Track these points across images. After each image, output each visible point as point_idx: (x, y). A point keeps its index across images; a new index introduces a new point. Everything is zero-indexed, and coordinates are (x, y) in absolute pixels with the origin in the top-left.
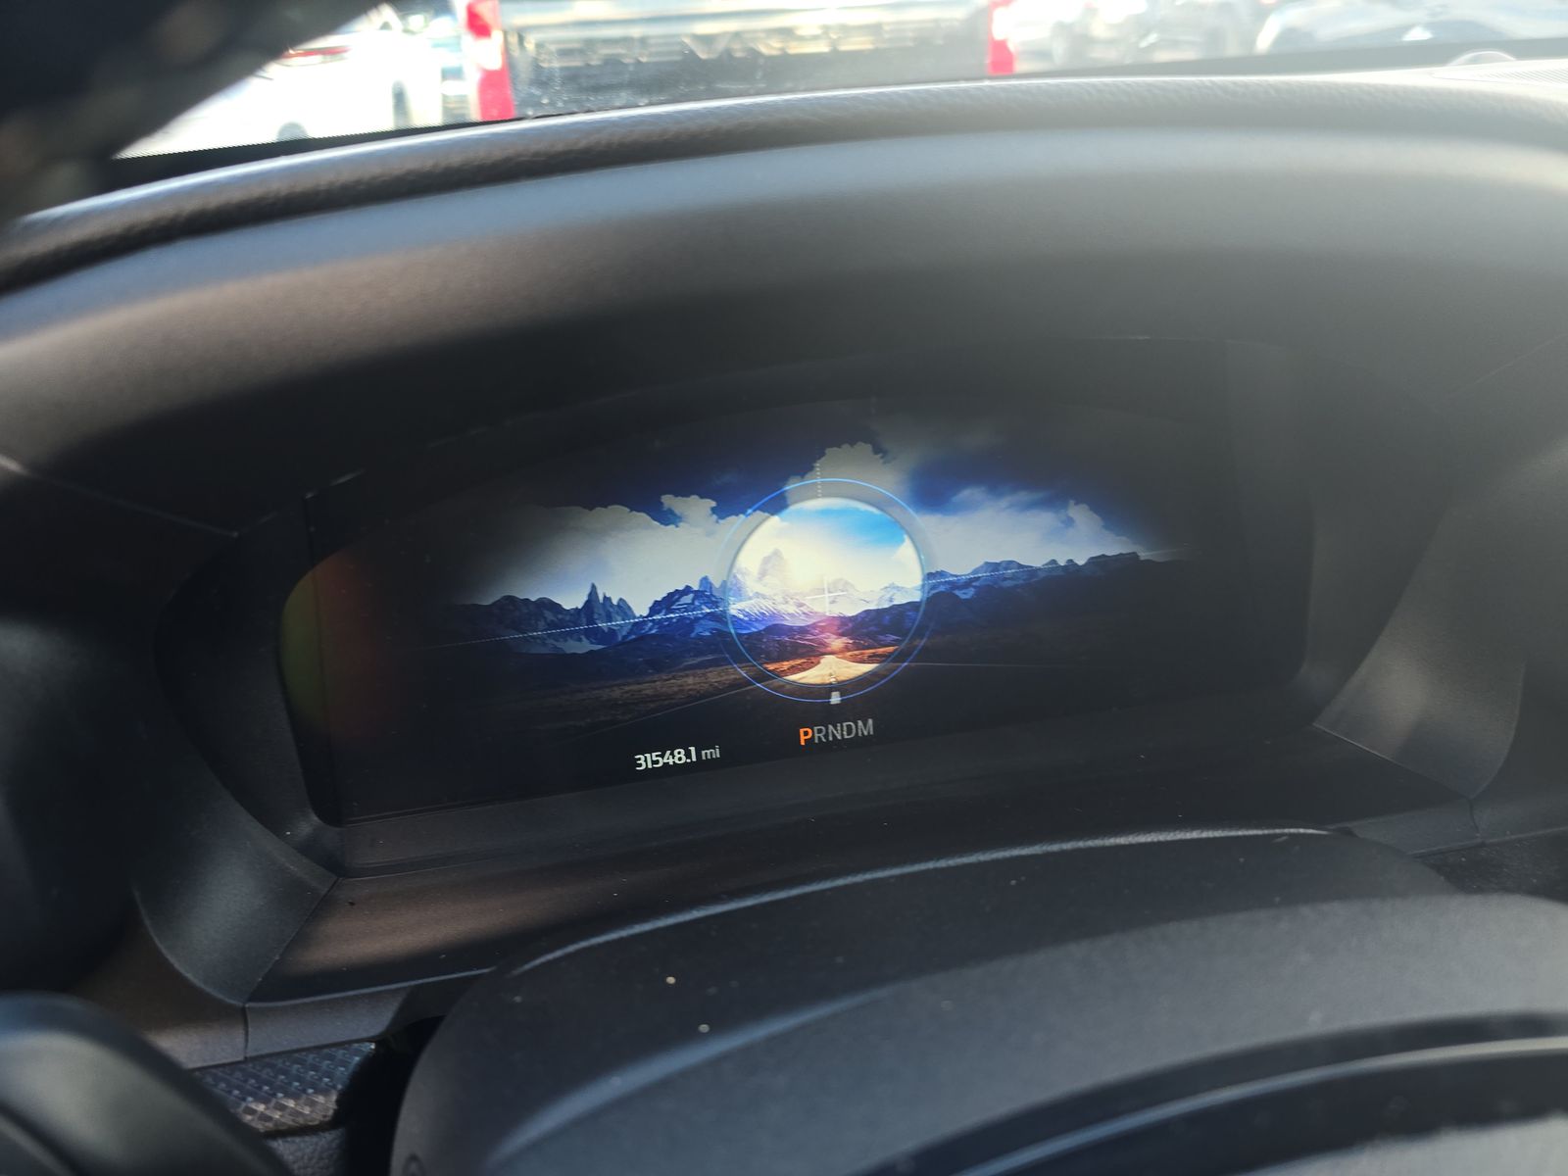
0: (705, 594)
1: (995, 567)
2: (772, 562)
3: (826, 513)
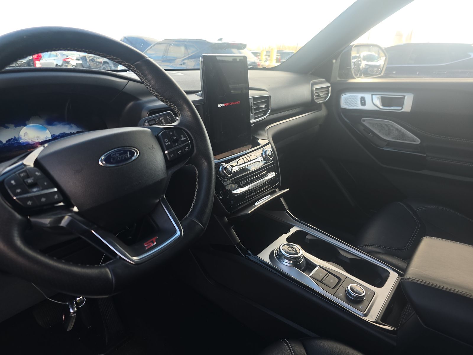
0: (15, 139)
1: (61, 133)
2: (26, 134)
3: (33, 126)
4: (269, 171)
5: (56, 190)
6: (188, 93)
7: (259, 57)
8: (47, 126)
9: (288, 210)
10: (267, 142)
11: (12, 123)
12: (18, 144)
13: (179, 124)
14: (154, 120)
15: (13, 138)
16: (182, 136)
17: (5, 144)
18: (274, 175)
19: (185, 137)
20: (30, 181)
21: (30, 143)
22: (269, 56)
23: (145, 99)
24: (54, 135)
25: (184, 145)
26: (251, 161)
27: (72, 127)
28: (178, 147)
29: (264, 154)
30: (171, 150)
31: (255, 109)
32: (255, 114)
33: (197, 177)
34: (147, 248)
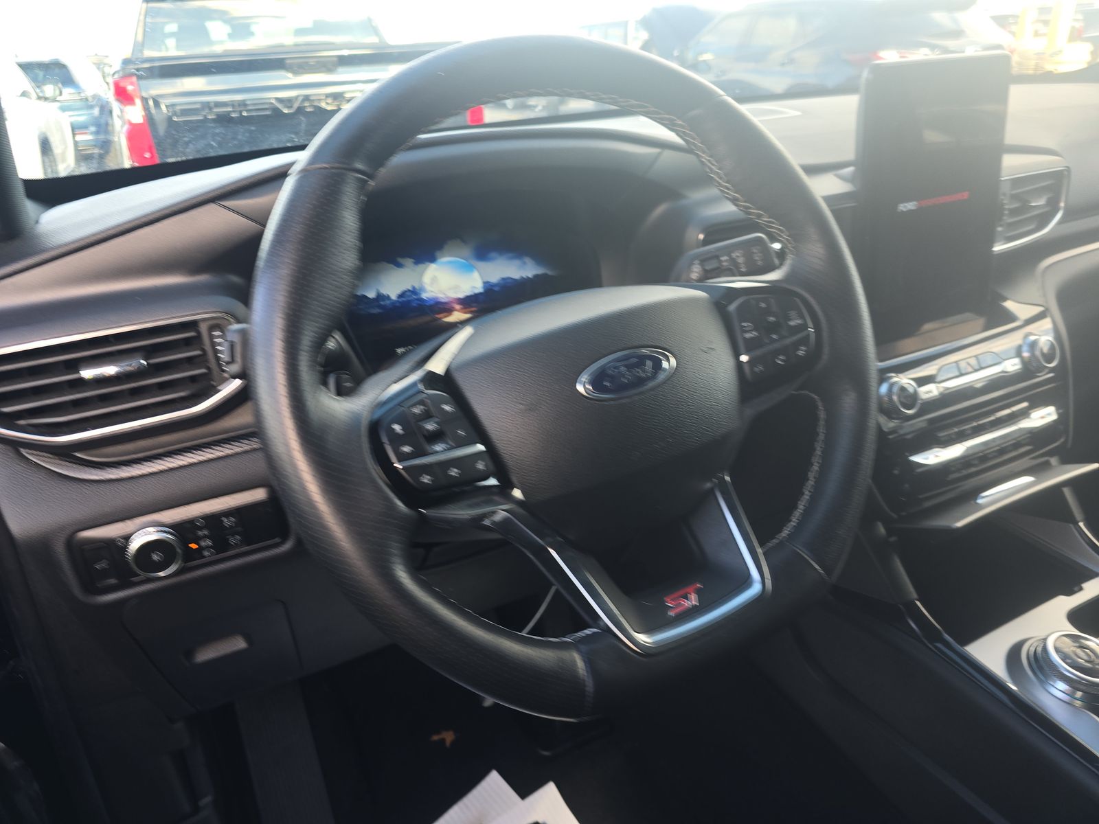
0: (414, 292)
1: (503, 279)
2: (434, 280)
3: (450, 262)
4: (1037, 402)
5: (480, 447)
6: (812, 170)
7: (1014, 28)
8: (474, 262)
9: (1081, 524)
10: (1040, 309)
11: (410, 257)
12: (419, 302)
13: (788, 279)
14: (717, 257)
15: (410, 288)
16: (793, 314)
17: (394, 303)
18: (1054, 417)
19: (801, 316)
20: (430, 426)
21: (443, 300)
22: (1046, 23)
23: (697, 195)
24: (488, 282)
25: (795, 338)
26: (982, 368)
27: (525, 263)
28: (777, 345)
29: (1025, 348)
30: (758, 352)
31: (1013, 212)
32: (1010, 225)
33: (821, 430)
34: (671, 613)
